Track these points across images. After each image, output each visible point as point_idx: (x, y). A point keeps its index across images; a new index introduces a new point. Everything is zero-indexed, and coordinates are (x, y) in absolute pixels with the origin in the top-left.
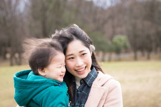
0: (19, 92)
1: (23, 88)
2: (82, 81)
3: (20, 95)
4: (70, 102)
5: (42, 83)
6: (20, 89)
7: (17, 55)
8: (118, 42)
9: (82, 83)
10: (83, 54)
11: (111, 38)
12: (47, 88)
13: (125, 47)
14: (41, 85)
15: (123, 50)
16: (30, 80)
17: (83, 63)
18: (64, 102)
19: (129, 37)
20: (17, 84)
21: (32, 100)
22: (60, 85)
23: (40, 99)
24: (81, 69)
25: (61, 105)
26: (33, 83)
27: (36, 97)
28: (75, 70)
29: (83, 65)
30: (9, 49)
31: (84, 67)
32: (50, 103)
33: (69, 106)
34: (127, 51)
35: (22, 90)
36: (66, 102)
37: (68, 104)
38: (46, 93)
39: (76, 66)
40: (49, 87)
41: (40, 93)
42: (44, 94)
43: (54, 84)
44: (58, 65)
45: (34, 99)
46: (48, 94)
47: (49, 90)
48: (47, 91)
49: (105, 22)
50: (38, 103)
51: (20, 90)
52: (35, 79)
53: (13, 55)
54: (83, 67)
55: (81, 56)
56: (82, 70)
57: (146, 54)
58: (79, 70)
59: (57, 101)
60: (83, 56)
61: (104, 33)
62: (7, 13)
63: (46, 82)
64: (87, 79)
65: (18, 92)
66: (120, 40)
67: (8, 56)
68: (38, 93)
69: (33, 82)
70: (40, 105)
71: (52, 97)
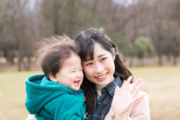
0: (31, 98)
1: (34, 94)
2: (104, 90)
3: (31, 101)
4: (86, 114)
5: (56, 90)
6: (31, 94)
7: (25, 59)
8: (141, 45)
9: (104, 93)
10: (103, 59)
11: (133, 41)
12: (61, 95)
13: (149, 51)
14: (54, 92)
15: (146, 54)
16: (43, 85)
17: (103, 69)
18: (80, 113)
19: (153, 39)
20: (29, 88)
21: (43, 108)
22: (76, 94)
23: (52, 107)
24: (101, 76)
25: (75, 116)
26: (46, 89)
27: (48, 105)
28: (95, 77)
29: (103, 71)
30: (17, 53)
31: (105, 74)
32: (64, 112)
33: (85, 117)
34: (150, 55)
35: (33, 95)
36: (81, 113)
37: (84, 115)
38: (60, 101)
39: (95, 73)
40: (64, 95)
41: (53, 101)
42: (58, 102)
43: (69, 92)
44: (71, 69)
45: (46, 107)
46: (62, 103)
47: (63, 98)
48: (60, 99)
49: (126, 22)
50: (50, 112)
51: (31, 96)
52: (48, 85)
53: (21, 60)
54: (103, 73)
55: (101, 61)
56: (103, 77)
57: (172, 58)
58: (99, 78)
59: (71, 111)
60: (103, 61)
61: (124, 34)
62: (15, 12)
63: (60, 89)
64: (110, 89)
65: (29, 98)
66: (143, 43)
67: (16, 60)
68: (51, 100)
69: (45, 87)
70: (52, 114)
71: (66, 106)
